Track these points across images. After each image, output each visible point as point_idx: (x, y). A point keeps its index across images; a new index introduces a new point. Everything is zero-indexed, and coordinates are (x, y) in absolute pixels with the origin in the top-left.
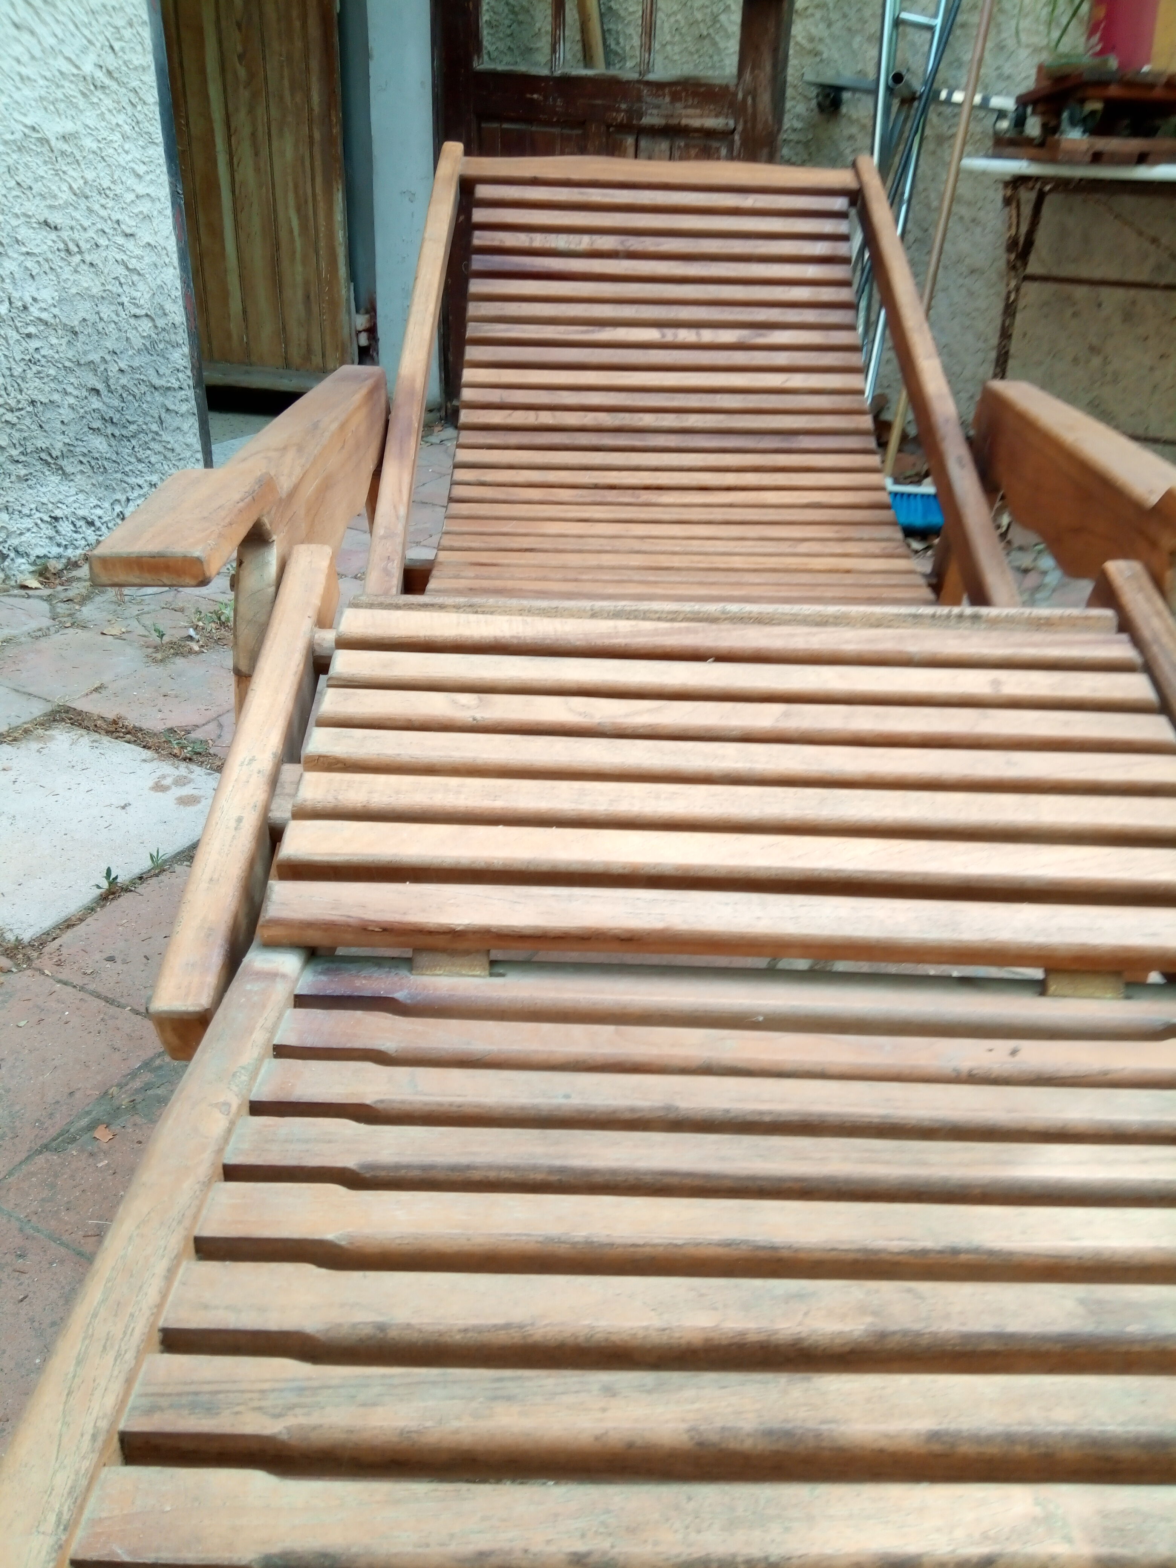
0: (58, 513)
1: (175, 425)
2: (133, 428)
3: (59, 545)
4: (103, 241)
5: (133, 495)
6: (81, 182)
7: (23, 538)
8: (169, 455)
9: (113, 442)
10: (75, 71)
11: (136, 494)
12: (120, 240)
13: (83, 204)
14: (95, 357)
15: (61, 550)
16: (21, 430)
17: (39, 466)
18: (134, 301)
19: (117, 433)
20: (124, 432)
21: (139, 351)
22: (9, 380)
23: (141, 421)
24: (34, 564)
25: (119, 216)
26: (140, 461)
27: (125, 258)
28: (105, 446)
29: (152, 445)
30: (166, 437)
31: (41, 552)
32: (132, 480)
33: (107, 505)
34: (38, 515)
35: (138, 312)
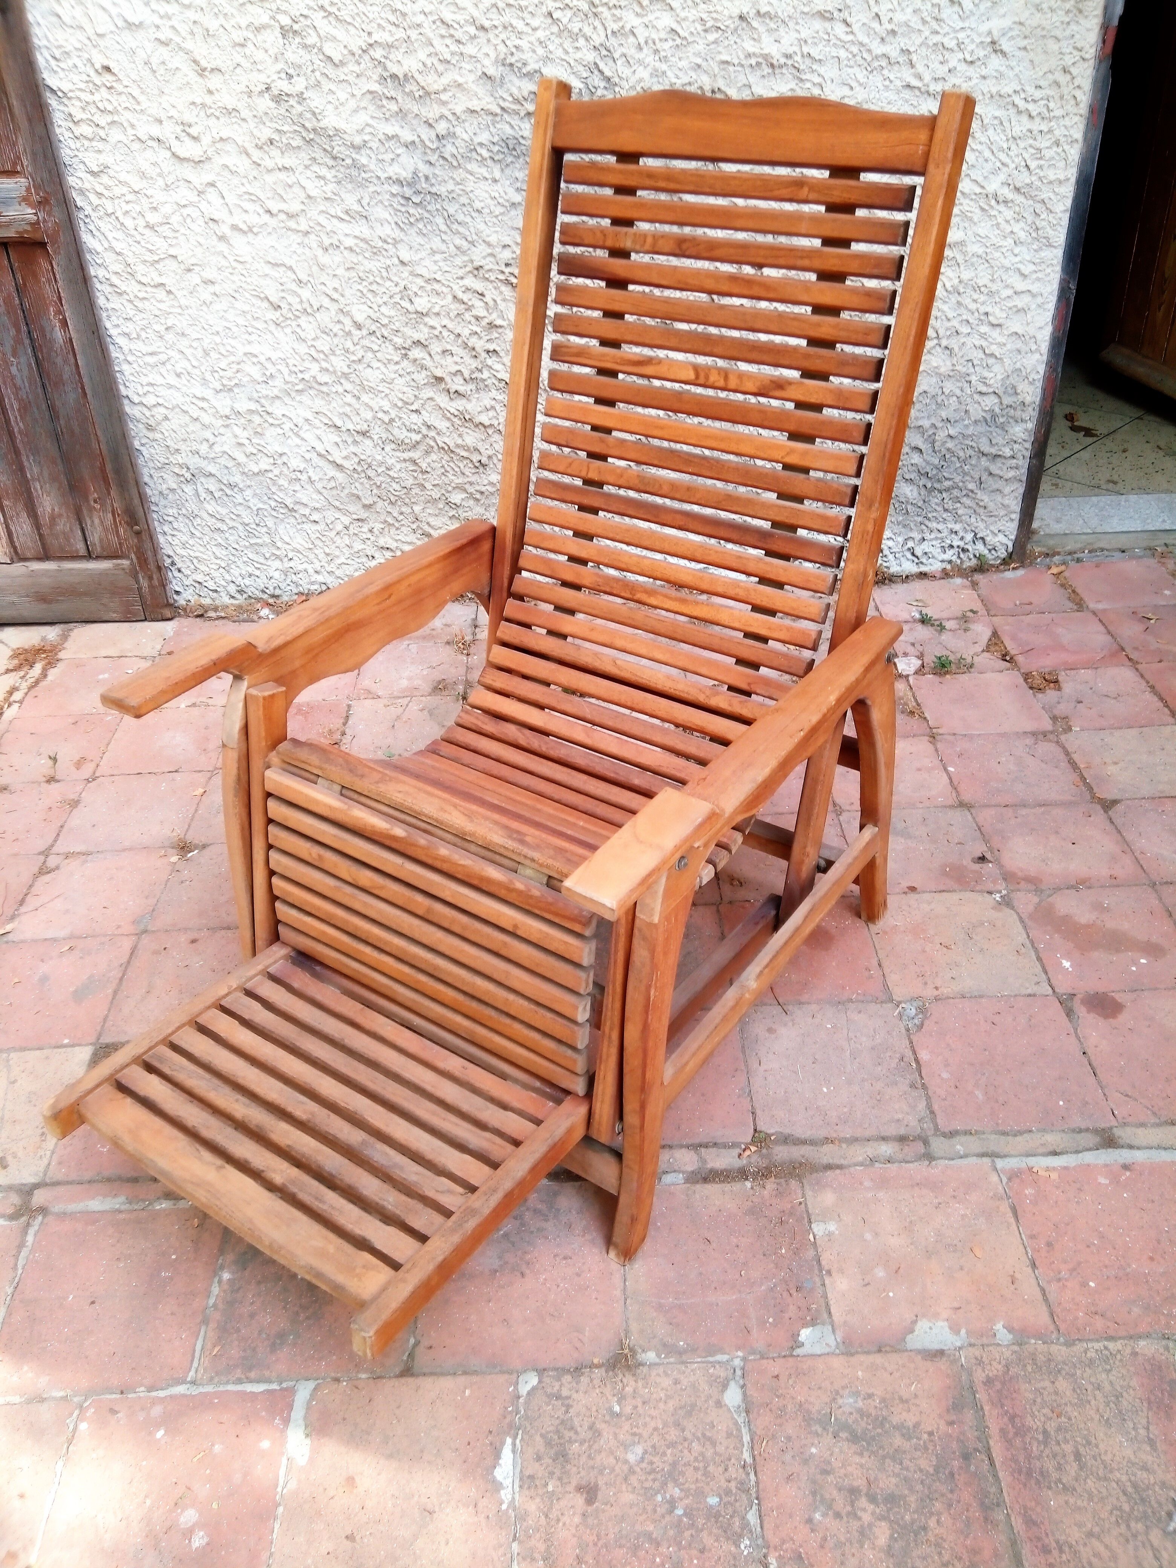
1: (995, 487)
2: (947, 484)
4: (965, 329)
5: (927, 536)
6: (956, 281)
8: (981, 511)
9: (923, 491)
10: (978, 190)
11: (933, 536)
12: (984, 329)
13: (954, 298)
14: (926, 423)
18: (983, 381)
19: (929, 485)
20: (937, 486)
21: (976, 422)
23: (958, 479)
25: (989, 309)
26: (946, 510)
27: (984, 344)
28: (915, 493)
29: (964, 500)
30: (980, 495)
32: (934, 525)
33: (900, 539)
35: (984, 389)
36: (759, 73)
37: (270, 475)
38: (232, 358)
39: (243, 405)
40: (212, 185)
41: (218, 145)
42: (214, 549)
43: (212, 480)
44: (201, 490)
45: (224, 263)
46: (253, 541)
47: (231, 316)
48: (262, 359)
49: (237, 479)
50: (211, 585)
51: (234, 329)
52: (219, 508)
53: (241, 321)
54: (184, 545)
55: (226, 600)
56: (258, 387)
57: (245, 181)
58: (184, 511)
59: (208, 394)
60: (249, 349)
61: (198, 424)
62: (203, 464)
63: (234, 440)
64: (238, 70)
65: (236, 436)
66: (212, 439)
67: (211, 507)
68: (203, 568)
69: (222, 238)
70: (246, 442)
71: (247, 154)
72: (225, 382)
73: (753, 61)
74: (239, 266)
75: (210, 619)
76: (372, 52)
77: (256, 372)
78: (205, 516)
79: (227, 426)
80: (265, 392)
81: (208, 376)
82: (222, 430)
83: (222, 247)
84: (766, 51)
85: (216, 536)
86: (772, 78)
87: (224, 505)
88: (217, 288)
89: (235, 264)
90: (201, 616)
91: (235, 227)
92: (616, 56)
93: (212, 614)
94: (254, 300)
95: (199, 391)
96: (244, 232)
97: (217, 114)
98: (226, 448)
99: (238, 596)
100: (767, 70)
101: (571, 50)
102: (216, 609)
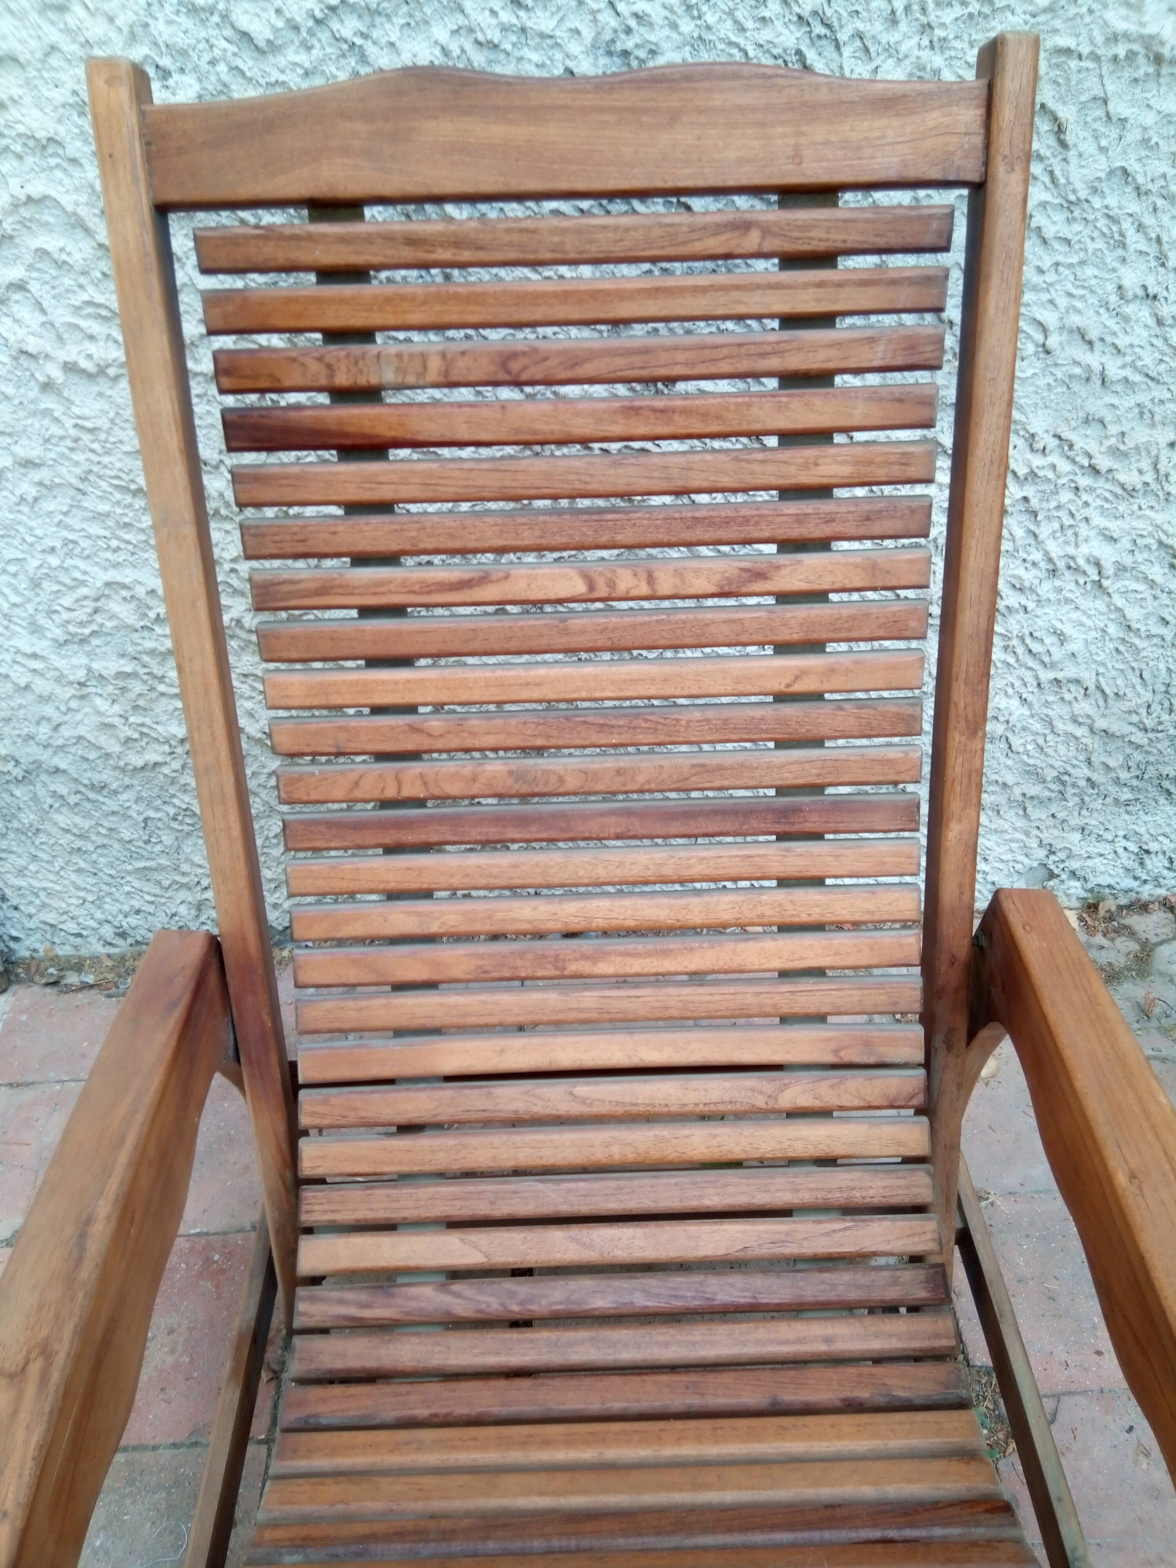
0: (1153, 846)
3: (1136, 878)
7: (1089, 863)
15: (1135, 884)
16: (1148, 753)
17: (1154, 792)
22: (1158, 697)
24: (1091, 891)
31: (1104, 880)
34: (1124, 843)
36: (1127, 74)
37: (166, 770)
38: (84, 591)
39: (109, 665)
40: (20, 286)
41: (25, 212)
42: (73, 877)
43: (62, 778)
44: (41, 792)
45: (55, 430)
46: (141, 864)
47: (74, 521)
48: (140, 591)
49: (106, 776)
50: (72, 927)
51: (84, 543)
52: (78, 820)
53: (95, 529)
54: (21, 872)
55: (99, 949)
56: (135, 636)
57: (83, 280)
58: (16, 824)
59: (41, 646)
60: (113, 575)
61: (30, 697)
62: (45, 756)
63: (96, 719)
64: (55, 61)
65: (99, 713)
66: (56, 717)
67: (63, 819)
68: (55, 903)
69: (47, 386)
70: (117, 721)
71: (87, 230)
72: (72, 629)
73: (1121, 50)
74: (86, 438)
75: (70, 989)
76: (335, 25)
77: (125, 612)
78: (54, 830)
79: (83, 697)
80: (149, 645)
81: (42, 620)
82: (74, 704)
83: (48, 402)
84: (1150, 30)
85: (75, 859)
86: (1152, 85)
87: (87, 815)
88: (43, 474)
89: (73, 432)
90: (55, 984)
91: (70, 368)
92: (842, 36)
93: (72, 979)
94: (118, 496)
95: (25, 643)
96: (91, 376)
97: (18, 148)
98: (82, 731)
99: (119, 941)
100: (1145, 68)
101: (750, 24)
102: (78, 966)
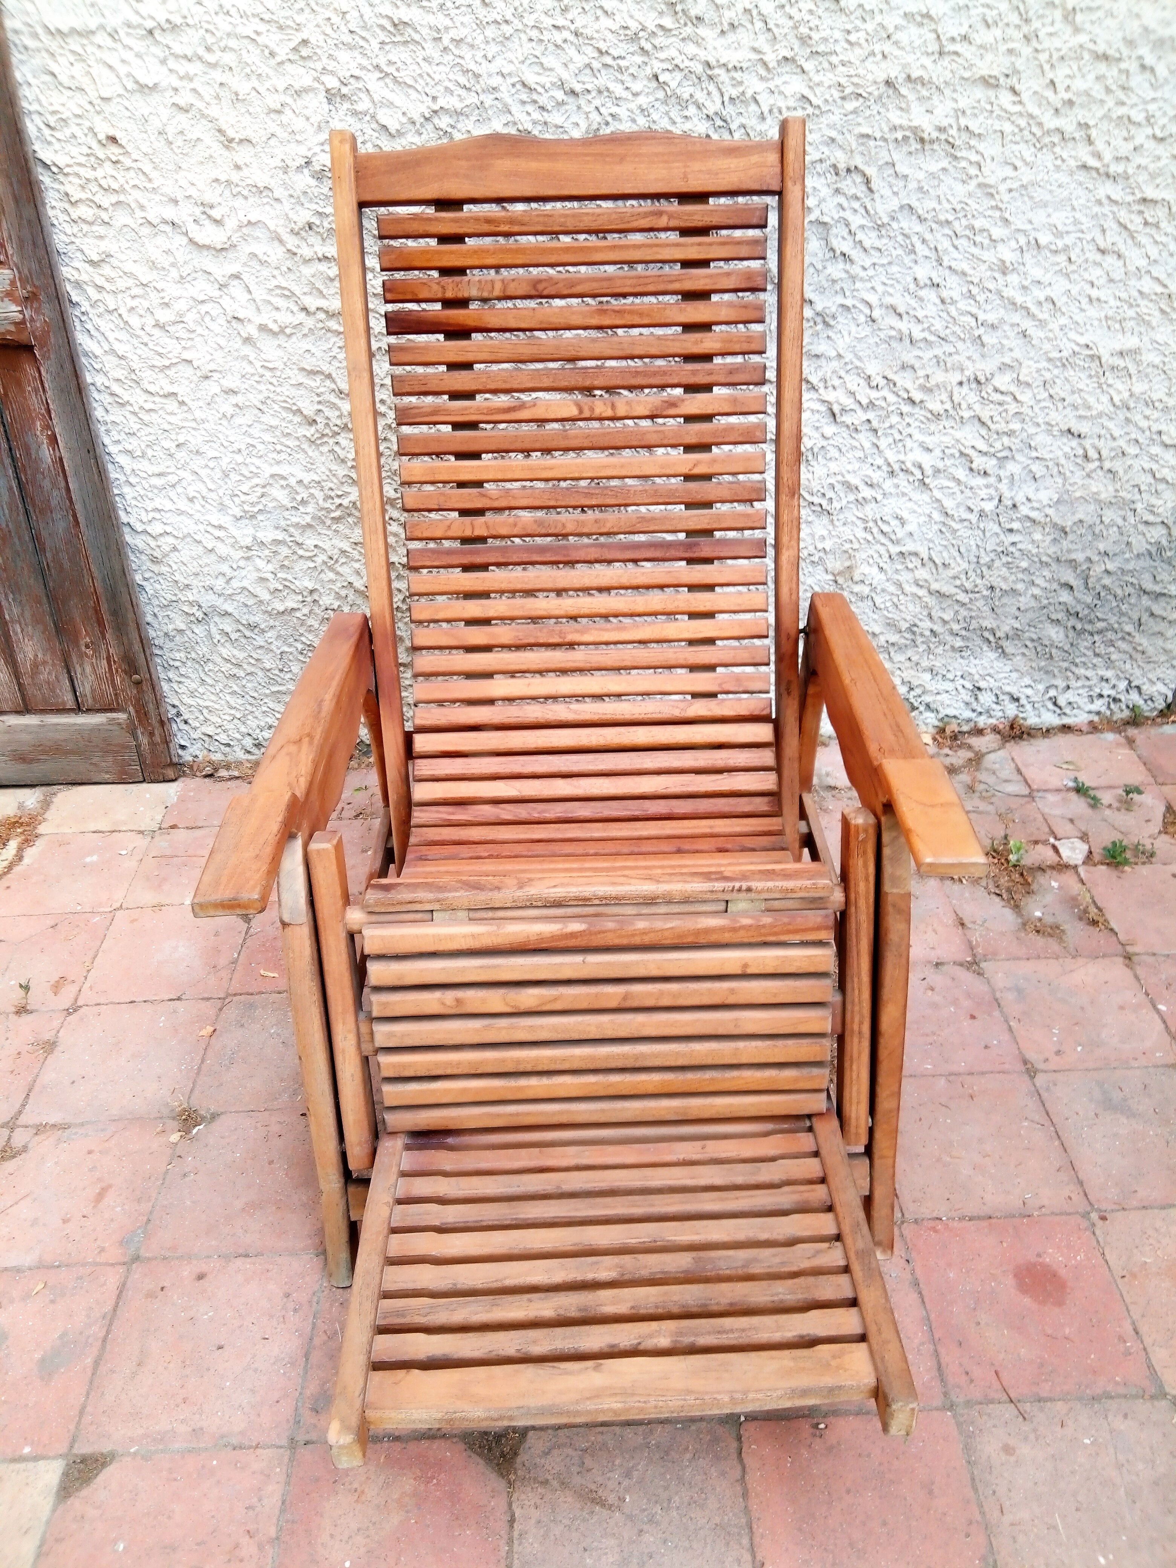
0: (982, 684)
1: (1156, 629)
2: (1100, 625)
3: (974, 711)
4: (1132, 450)
5: (1073, 683)
6: (1126, 395)
7: (939, 697)
8: (1139, 656)
9: (1071, 634)
10: (1159, 289)
11: (1080, 684)
12: (1156, 450)
13: (1122, 415)
14: (1080, 557)
15: (973, 715)
16: (970, 610)
17: (978, 641)
18: (1150, 508)
19: (1079, 626)
20: (1088, 627)
21: (1138, 556)
22: (973, 566)
23: (1113, 620)
24: (942, 720)
25: (1163, 427)
26: (1097, 655)
27: (1155, 467)
28: (1061, 635)
29: (1120, 643)
30: (1138, 638)
31: (951, 712)
32: (1081, 671)
33: (1041, 687)
34: (962, 681)
35: (1151, 518)
36: (905, 149)
37: (298, 614)
38: (256, 481)
39: (268, 535)
40: (237, 276)
41: (245, 230)
42: (228, 697)
43: (228, 620)
44: (214, 630)
45: (249, 369)
46: (275, 689)
47: (255, 431)
48: (293, 481)
49: (258, 618)
50: (223, 738)
51: (260, 447)
52: (236, 652)
53: (267, 437)
54: (192, 694)
55: (241, 755)
56: (286, 514)
57: (276, 272)
58: (193, 655)
59: (225, 520)
60: (276, 470)
61: (213, 557)
62: (219, 602)
63: (255, 575)
64: (273, 142)
65: (259, 570)
66: (229, 573)
67: (226, 651)
68: (214, 719)
69: (248, 340)
70: (270, 576)
71: (281, 241)
72: (247, 508)
73: (899, 135)
74: (268, 374)
75: (222, 779)
76: (436, 121)
77: (282, 496)
78: (218, 660)
79: (248, 559)
80: (295, 520)
81: (227, 501)
82: (242, 563)
83: (247, 350)
84: (915, 123)
85: (231, 683)
86: (920, 155)
87: (243, 649)
88: (239, 399)
89: (261, 371)
90: (211, 776)
91: (263, 328)
92: (733, 127)
93: (223, 773)
94: (284, 414)
95: (216, 518)
96: (275, 334)
97: (245, 192)
98: (245, 583)
99: (254, 750)
100: (915, 146)
101: (678, 120)
102: (228, 767)
